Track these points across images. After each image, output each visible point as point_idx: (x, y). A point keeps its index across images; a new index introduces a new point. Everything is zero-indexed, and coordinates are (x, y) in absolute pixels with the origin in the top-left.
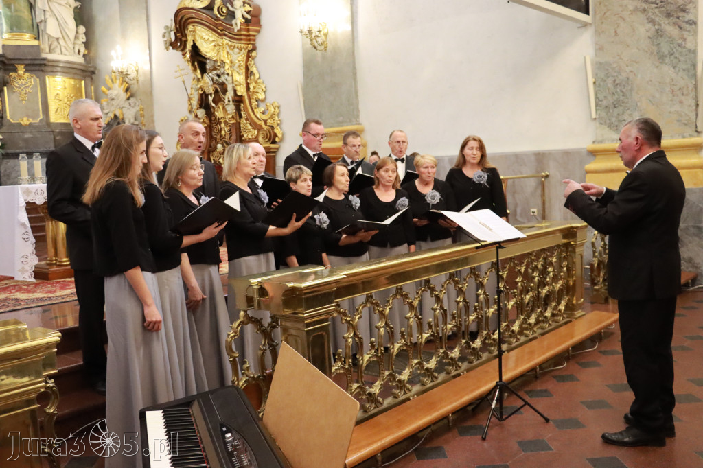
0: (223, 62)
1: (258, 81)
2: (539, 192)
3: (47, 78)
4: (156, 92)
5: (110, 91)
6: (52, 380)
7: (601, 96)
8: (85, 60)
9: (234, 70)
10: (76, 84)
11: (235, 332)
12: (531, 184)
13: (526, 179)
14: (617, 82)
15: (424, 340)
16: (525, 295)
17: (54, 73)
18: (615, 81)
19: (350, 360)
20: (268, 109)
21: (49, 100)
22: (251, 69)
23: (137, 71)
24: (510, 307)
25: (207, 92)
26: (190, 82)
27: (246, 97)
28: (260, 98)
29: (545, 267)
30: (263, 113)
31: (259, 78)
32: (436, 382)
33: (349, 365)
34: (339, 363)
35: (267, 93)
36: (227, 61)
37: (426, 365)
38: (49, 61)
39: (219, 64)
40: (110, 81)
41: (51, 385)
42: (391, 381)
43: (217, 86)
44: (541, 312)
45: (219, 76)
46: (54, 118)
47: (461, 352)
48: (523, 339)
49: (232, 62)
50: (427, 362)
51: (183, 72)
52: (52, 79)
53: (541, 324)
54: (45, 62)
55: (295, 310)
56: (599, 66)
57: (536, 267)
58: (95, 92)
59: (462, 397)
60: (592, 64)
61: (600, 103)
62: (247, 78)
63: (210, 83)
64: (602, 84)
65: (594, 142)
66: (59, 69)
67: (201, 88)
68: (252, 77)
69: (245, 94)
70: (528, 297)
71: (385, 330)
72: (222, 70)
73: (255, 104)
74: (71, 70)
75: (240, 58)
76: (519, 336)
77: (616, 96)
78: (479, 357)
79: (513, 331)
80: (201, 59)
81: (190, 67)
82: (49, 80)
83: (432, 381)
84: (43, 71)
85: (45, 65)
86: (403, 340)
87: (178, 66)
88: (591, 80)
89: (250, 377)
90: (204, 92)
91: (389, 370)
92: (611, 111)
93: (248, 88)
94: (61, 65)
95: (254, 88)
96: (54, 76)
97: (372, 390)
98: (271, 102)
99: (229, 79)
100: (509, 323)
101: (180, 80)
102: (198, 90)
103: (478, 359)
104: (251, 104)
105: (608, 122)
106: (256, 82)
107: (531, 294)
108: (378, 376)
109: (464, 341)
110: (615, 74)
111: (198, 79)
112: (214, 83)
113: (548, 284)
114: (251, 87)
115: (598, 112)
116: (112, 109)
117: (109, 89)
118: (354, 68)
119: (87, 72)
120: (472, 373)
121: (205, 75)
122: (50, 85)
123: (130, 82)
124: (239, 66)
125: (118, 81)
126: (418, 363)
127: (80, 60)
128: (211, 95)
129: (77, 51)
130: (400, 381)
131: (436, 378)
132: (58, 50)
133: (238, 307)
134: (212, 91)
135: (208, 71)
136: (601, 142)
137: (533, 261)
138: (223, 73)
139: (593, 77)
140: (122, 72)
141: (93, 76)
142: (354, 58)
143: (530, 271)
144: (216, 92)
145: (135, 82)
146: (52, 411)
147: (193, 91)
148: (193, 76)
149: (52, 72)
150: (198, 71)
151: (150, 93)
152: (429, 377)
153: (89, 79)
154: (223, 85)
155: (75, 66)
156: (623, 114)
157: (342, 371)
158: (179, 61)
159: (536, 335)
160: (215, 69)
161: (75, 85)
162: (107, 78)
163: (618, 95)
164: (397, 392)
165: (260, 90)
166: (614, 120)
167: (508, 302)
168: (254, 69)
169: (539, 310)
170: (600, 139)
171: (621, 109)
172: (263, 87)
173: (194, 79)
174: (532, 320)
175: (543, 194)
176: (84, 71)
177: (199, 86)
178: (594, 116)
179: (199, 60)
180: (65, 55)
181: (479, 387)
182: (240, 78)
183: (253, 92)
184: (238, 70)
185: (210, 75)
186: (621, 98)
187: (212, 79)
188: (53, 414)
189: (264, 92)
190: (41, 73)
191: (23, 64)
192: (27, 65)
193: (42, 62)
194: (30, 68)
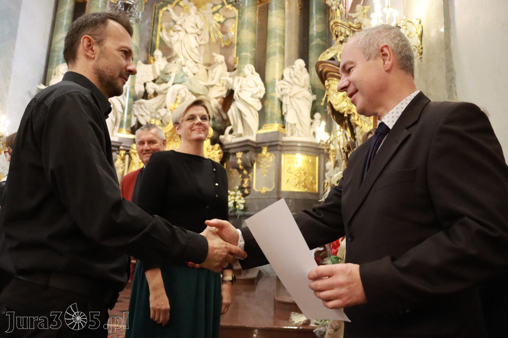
3: (283, 155)
10: (308, 160)
17: (291, 151)
21: (282, 173)
38: (283, 142)
46: (285, 187)
52: (287, 156)
66: (299, 149)
74: (306, 148)
82: (285, 157)
84: (280, 150)
85: (280, 145)
94: (299, 145)
96: (294, 154)
117: (328, 161)
122: (284, 160)
129: (312, 133)
132: (296, 134)
149: (287, 150)
153: (322, 156)
161: (307, 162)
180: (301, 136)
190: (278, 152)
191: (265, 146)
192: (269, 147)
193: (276, 143)
194: (270, 149)
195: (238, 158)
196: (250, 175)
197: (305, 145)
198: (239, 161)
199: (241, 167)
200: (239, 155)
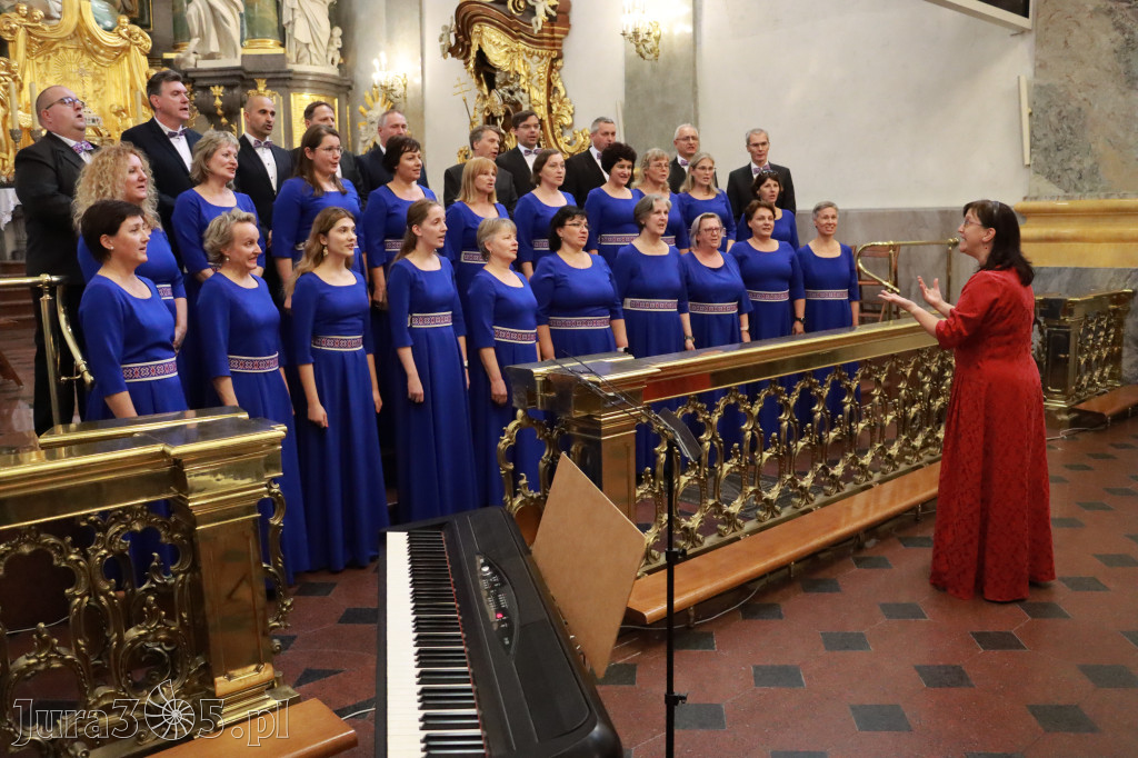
0: (517, 73)
1: (565, 100)
2: (944, 264)
3: (292, 95)
4: (429, 114)
5: (370, 113)
6: (278, 485)
7: (1039, 134)
8: (340, 71)
9: (532, 85)
11: (510, 437)
12: (934, 252)
13: (927, 247)
14: (1064, 114)
15: (764, 460)
16: (910, 408)
17: (301, 89)
18: (1060, 113)
19: (662, 483)
20: (575, 139)
21: (293, 122)
22: (554, 84)
23: (405, 86)
24: (888, 422)
25: (495, 115)
26: (473, 101)
27: (547, 122)
28: (566, 123)
29: (942, 370)
30: (569, 143)
31: (565, 96)
32: (777, 518)
33: (660, 489)
34: (647, 486)
35: (576, 116)
36: (523, 73)
37: (766, 495)
38: (296, 73)
39: (512, 76)
40: (370, 99)
41: (276, 490)
42: (715, 513)
43: (508, 106)
44: (931, 431)
45: (511, 93)
47: (815, 480)
48: (903, 467)
49: (529, 74)
50: (768, 491)
51: (464, 87)
52: (298, 97)
53: (931, 449)
54: (291, 75)
55: (589, 411)
56: (1040, 92)
57: (928, 368)
58: (351, 114)
59: (811, 540)
60: (1029, 86)
61: (1038, 143)
62: (549, 95)
63: (500, 102)
64: (1041, 116)
65: (1025, 198)
66: (307, 84)
67: (488, 109)
68: (556, 95)
69: (546, 118)
70: (913, 410)
71: (712, 445)
72: (516, 85)
73: (558, 131)
74: (321, 84)
75: (541, 69)
76: (897, 463)
77: (1061, 134)
78: (839, 488)
79: (890, 456)
80: (489, 70)
81: (474, 80)
82: (293, 98)
83: (773, 516)
84: (287, 87)
85: (290, 79)
86: (736, 460)
87: (459, 79)
88: (1026, 111)
89: (527, 497)
90: (492, 114)
91: (714, 498)
92: (1052, 155)
93: (550, 110)
94: (310, 78)
95: (559, 109)
96: (301, 93)
97: (690, 524)
98: (581, 128)
99: (525, 96)
100: (885, 444)
101: (460, 97)
102: (483, 111)
103: (838, 491)
104: (553, 131)
105: (1047, 170)
106: (561, 102)
107: (918, 406)
108: (700, 506)
109: (820, 465)
110: (1061, 103)
111: (485, 96)
112: (505, 102)
113: (943, 395)
114: (554, 108)
115: (1034, 156)
116: (372, 135)
117: (369, 109)
118: (695, 85)
119: (343, 87)
120: (827, 509)
121: (493, 92)
122: (295, 104)
123: (396, 100)
124: (539, 80)
125: (380, 99)
126: (755, 491)
127: (333, 71)
128: (500, 118)
129: (330, 60)
130: (728, 514)
131: (779, 513)
132: (307, 59)
133: (515, 404)
134: (502, 113)
135: (498, 86)
136: (1036, 198)
137: (925, 360)
138: (518, 89)
139: (1029, 106)
140: (386, 87)
141: (349, 93)
142: (695, 72)
143: (920, 374)
144: (507, 114)
145: (401, 99)
146: (276, 522)
147: (477, 113)
148: (478, 92)
149: (299, 87)
150: (485, 86)
151: (419, 114)
152: (768, 511)
153: (343, 97)
154: (517, 105)
155: (326, 80)
156: (1069, 159)
157: (650, 496)
158: (458, 72)
159: (921, 463)
160: (506, 83)
162: (367, 94)
163: (1064, 132)
164: (723, 527)
165: (565, 113)
166: (1055, 168)
167: (886, 415)
168: (559, 84)
169: (928, 429)
170: (1034, 194)
171: (1065, 153)
172: (570, 108)
173: (479, 96)
174: (918, 443)
175: (949, 269)
176: (338, 86)
177: (485, 106)
178: (1027, 162)
179: (485, 71)
180: (316, 65)
181: (835, 528)
182: (539, 95)
183: (557, 115)
184: (537, 84)
185: (501, 91)
186: (1068, 136)
187: (503, 97)
188: (278, 527)
189: (572, 115)
190: (285, 89)
191: (263, 79)
192: (269, 80)
193: (287, 75)
194: (271, 83)
195: (215, 97)
196: (234, 127)
197: (319, 79)
198: (218, 102)
199: (220, 112)
200: (217, 91)
